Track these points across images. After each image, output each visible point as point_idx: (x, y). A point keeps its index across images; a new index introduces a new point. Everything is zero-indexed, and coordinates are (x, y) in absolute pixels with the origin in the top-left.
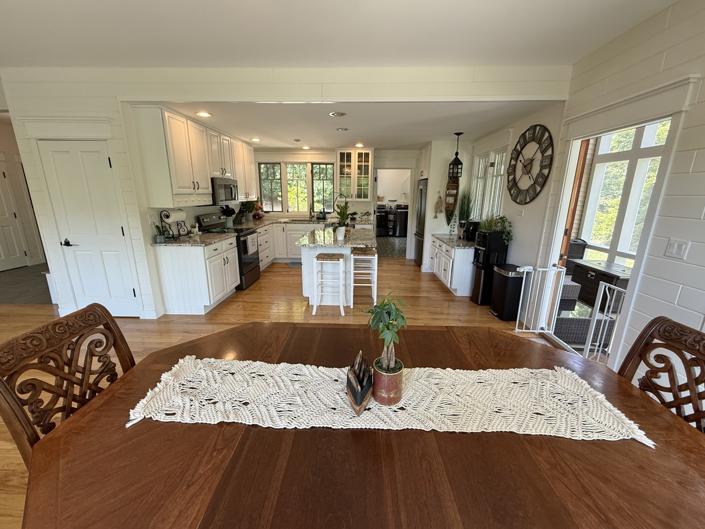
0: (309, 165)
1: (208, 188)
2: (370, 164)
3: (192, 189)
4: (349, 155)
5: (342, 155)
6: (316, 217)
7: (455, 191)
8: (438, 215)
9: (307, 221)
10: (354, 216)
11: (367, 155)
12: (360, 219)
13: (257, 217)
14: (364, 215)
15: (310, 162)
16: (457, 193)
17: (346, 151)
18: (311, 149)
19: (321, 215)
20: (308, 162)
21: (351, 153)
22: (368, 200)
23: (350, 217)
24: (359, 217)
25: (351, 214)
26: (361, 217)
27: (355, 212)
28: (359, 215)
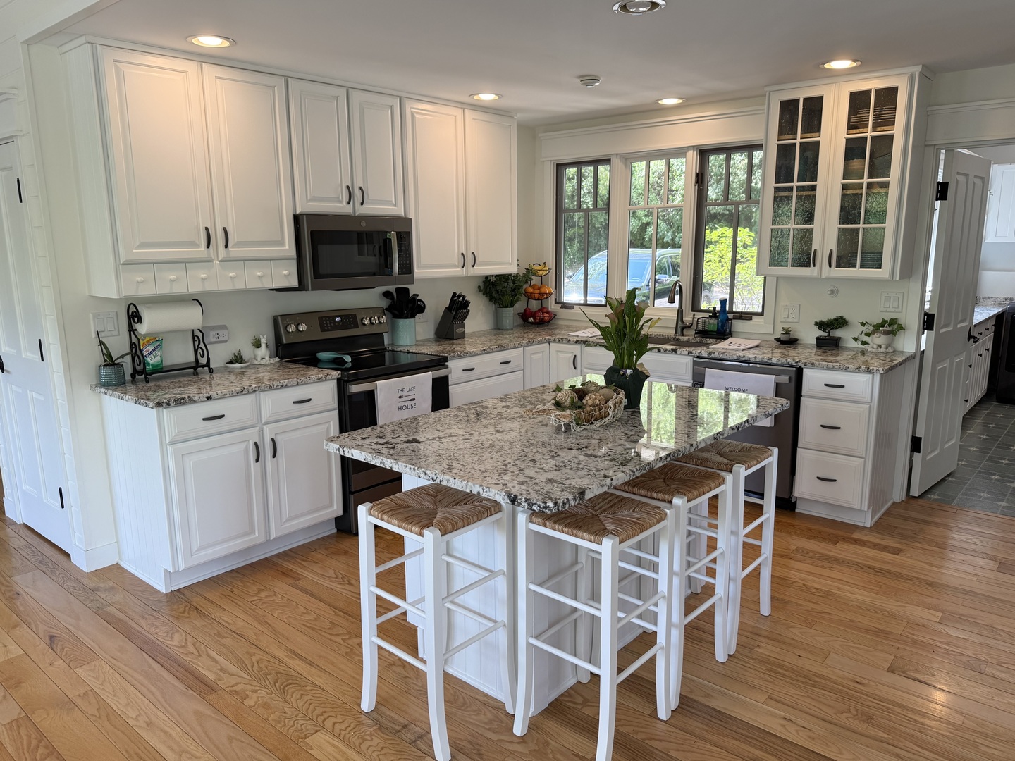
0: (693, 156)
1: (282, 243)
2: (898, 131)
3: (203, 248)
4: (814, 107)
5: (788, 108)
6: (695, 325)
10: (837, 333)
11: (888, 97)
12: (858, 345)
13: (531, 320)
14: (873, 333)
15: (693, 147)
17: (802, 93)
18: (689, 103)
19: (714, 321)
20: (688, 148)
21: (821, 99)
22: (884, 272)
23: (818, 339)
24: (856, 339)
25: (821, 325)
26: (865, 339)
27: (841, 318)
28: (857, 330)
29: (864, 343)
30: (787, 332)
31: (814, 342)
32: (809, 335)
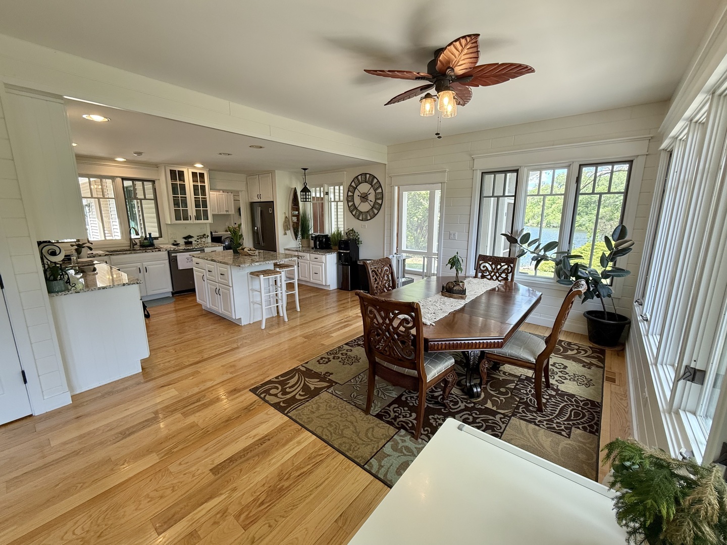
0: (119, 180)
2: (206, 184)
4: (181, 174)
5: (173, 172)
6: (138, 244)
7: (297, 212)
8: (287, 232)
9: (127, 251)
10: (190, 240)
11: (202, 175)
12: (196, 242)
14: (200, 238)
15: (120, 177)
16: (299, 213)
17: (177, 169)
18: (127, 161)
19: (146, 241)
20: (117, 177)
21: (184, 171)
22: (209, 221)
23: (185, 242)
24: (196, 241)
25: (184, 238)
26: (197, 240)
27: (190, 235)
28: (195, 238)
29: (198, 242)
30: (175, 241)
31: (184, 243)
32: (182, 242)
